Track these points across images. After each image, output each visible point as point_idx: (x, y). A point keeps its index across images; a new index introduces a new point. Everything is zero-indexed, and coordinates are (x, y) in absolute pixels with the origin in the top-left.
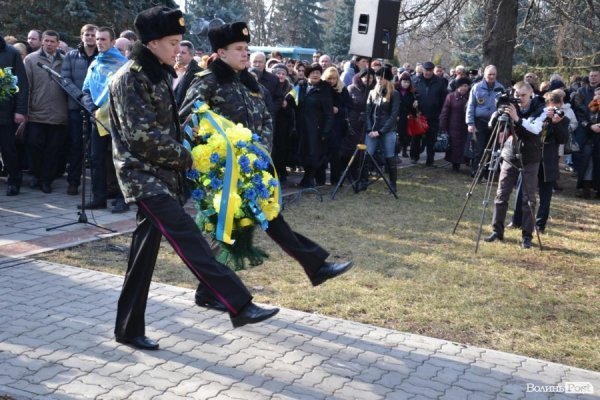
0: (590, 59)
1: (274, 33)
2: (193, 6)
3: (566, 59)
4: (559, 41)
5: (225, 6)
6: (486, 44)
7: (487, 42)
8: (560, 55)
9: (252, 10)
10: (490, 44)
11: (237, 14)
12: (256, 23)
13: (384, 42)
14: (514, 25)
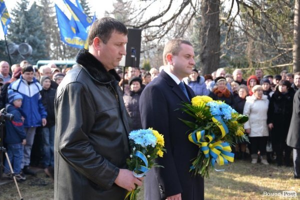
0: (269, 63)
1: (67, 51)
2: (10, 35)
3: (254, 63)
4: (249, 52)
5: (33, 34)
6: (202, 55)
7: (203, 54)
8: (250, 61)
9: (52, 37)
10: (204, 55)
11: (41, 39)
12: (55, 45)
13: (133, 56)
14: (219, 43)
